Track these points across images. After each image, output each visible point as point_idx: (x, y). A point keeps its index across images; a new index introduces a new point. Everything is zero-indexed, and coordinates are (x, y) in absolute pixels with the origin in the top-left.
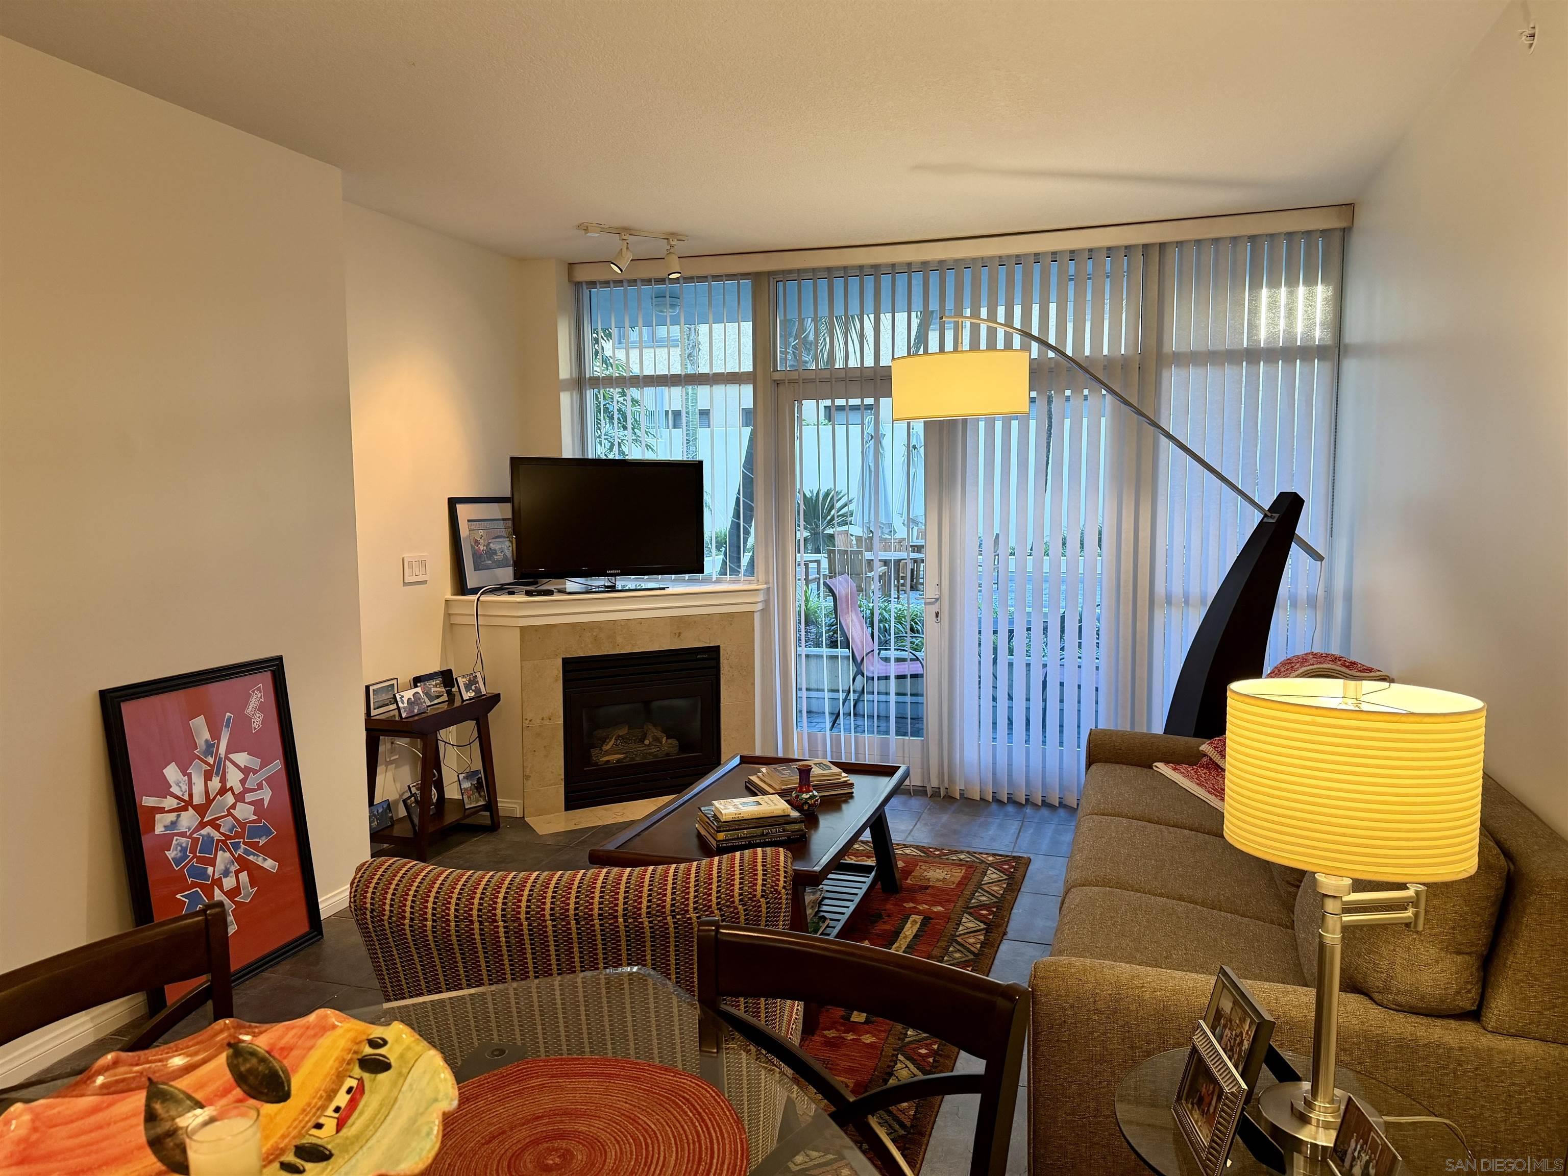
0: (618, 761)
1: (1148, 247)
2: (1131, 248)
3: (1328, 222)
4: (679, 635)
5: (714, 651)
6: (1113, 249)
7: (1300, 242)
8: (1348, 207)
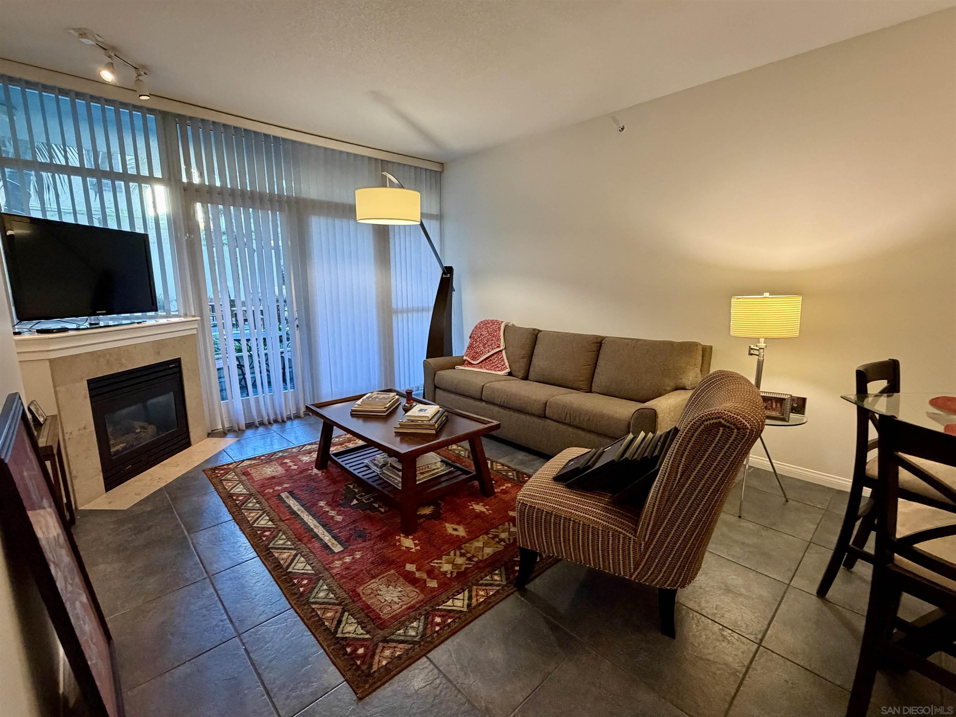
1: (382, 160)
2: (376, 159)
3: (436, 168)
4: (159, 353)
5: (178, 361)
6: (370, 158)
7: (428, 173)
8: (442, 164)
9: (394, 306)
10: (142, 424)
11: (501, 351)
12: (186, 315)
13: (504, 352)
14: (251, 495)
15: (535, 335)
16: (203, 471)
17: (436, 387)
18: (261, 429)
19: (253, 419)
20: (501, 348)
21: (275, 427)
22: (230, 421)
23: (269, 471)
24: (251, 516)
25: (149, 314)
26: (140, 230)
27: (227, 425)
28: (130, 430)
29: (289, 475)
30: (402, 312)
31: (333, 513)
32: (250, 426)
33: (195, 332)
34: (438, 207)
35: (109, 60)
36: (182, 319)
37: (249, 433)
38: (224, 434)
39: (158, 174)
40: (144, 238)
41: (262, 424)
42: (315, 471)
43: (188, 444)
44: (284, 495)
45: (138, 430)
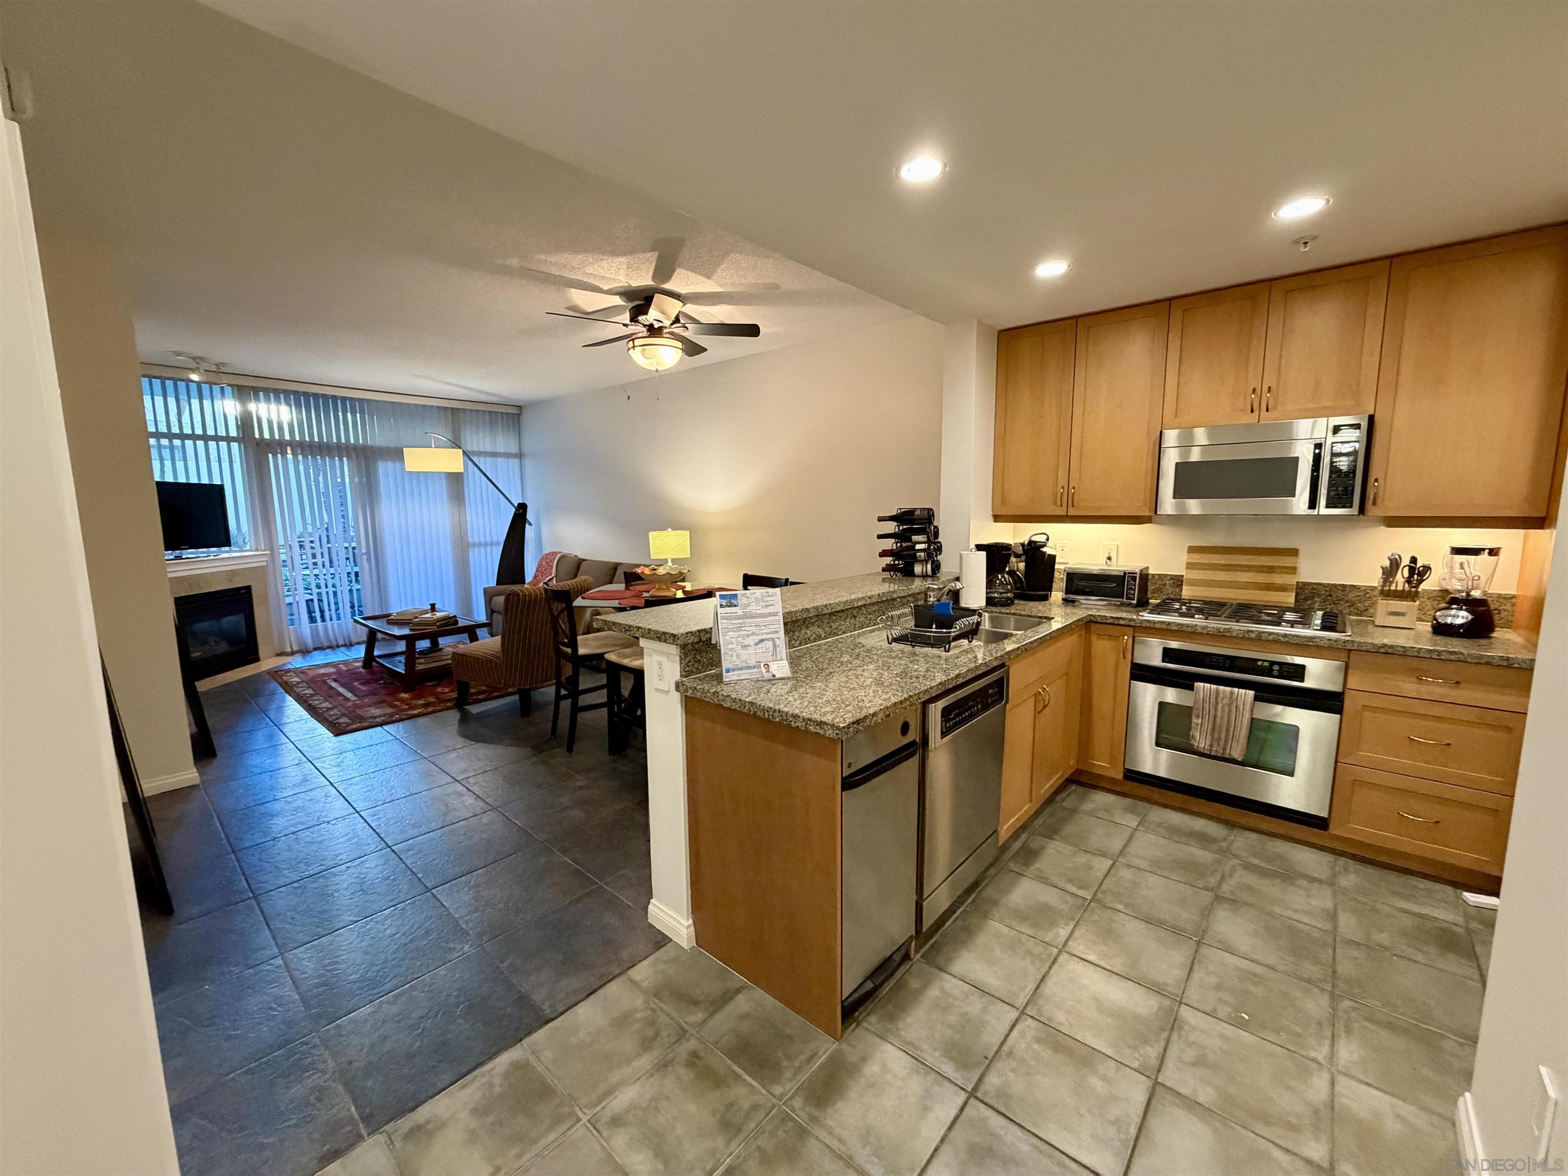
0: (200, 656)
1: (452, 409)
2: (445, 408)
3: (514, 411)
4: (231, 580)
5: (248, 589)
6: (438, 408)
7: (505, 416)
8: (520, 407)
9: (470, 540)
10: (217, 639)
11: (552, 578)
12: (257, 550)
13: (554, 579)
14: (302, 682)
15: (580, 562)
16: (269, 673)
17: (493, 611)
18: (328, 651)
19: (322, 643)
20: (553, 576)
21: (342, 649)
22: (299, 644)
23: (322, 671)
24: (298, 690)
25: (223, 549)
26: (217, 481)
27: (295, 648)
28: (205, 643)
29: (339, 672)
30: (480, 545)
31: (360, 687)
32: (316, 649)
33: (265, 564)
34: (518, 446)
35: (197, 366)
36: (254, 553)
37: (316, 653)
38: (293, 653)
39: (233, 433)
40: (221, 488)
41: (330, 647)
42: (362, 670)
43: (257, 659)
44: (328, 681)
45: (213, 643)
